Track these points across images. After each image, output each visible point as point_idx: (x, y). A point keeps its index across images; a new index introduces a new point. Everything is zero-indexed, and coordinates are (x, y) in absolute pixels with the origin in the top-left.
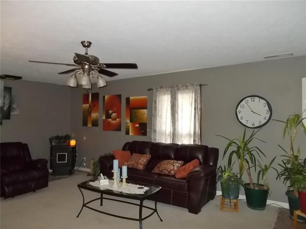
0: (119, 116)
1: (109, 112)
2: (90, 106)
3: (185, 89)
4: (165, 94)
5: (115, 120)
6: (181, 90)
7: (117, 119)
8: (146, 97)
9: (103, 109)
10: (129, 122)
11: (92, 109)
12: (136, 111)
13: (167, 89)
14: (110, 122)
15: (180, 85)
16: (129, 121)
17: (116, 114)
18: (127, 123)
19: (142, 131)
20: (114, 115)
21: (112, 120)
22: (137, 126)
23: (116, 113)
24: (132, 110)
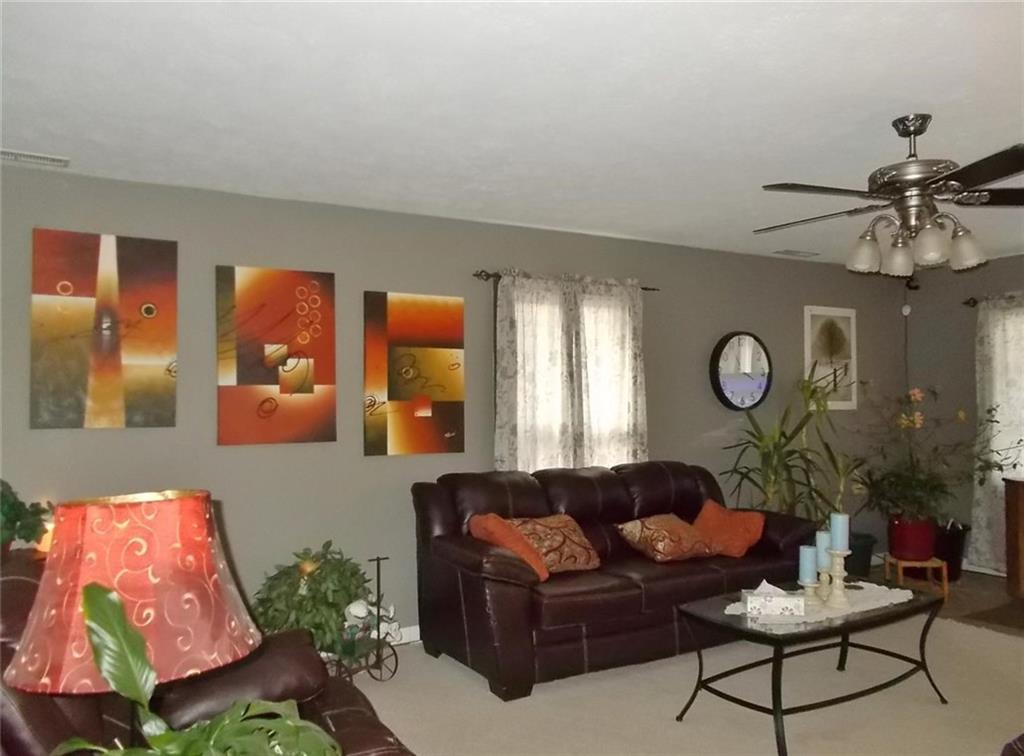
0: (325, 371)
1: (263, 349)
2: (103, 309)
3: (603, 292)
4: (540, 300)
5: (304, 387)
6: (590, 293)
7: (317, 388)
8: (460, 300)
9: (221, 337)
10: (385, 399)
11: (123, 330)
12: (416, 351)
13: (550, 283)
14: (269, 400)
15: (588, 279)
16: (382, 396)
17: (311, 361)
18: (373, 404)
19: (448, 435)
20: (295, 367)
21: (283, 391)
22: (426, 413)
23: (307, 357)
24: (402, 350)
